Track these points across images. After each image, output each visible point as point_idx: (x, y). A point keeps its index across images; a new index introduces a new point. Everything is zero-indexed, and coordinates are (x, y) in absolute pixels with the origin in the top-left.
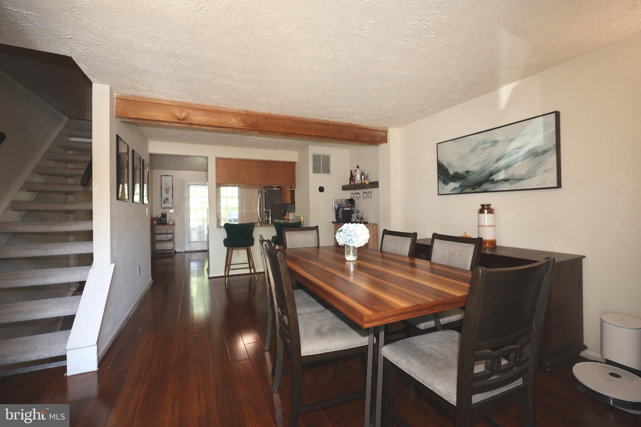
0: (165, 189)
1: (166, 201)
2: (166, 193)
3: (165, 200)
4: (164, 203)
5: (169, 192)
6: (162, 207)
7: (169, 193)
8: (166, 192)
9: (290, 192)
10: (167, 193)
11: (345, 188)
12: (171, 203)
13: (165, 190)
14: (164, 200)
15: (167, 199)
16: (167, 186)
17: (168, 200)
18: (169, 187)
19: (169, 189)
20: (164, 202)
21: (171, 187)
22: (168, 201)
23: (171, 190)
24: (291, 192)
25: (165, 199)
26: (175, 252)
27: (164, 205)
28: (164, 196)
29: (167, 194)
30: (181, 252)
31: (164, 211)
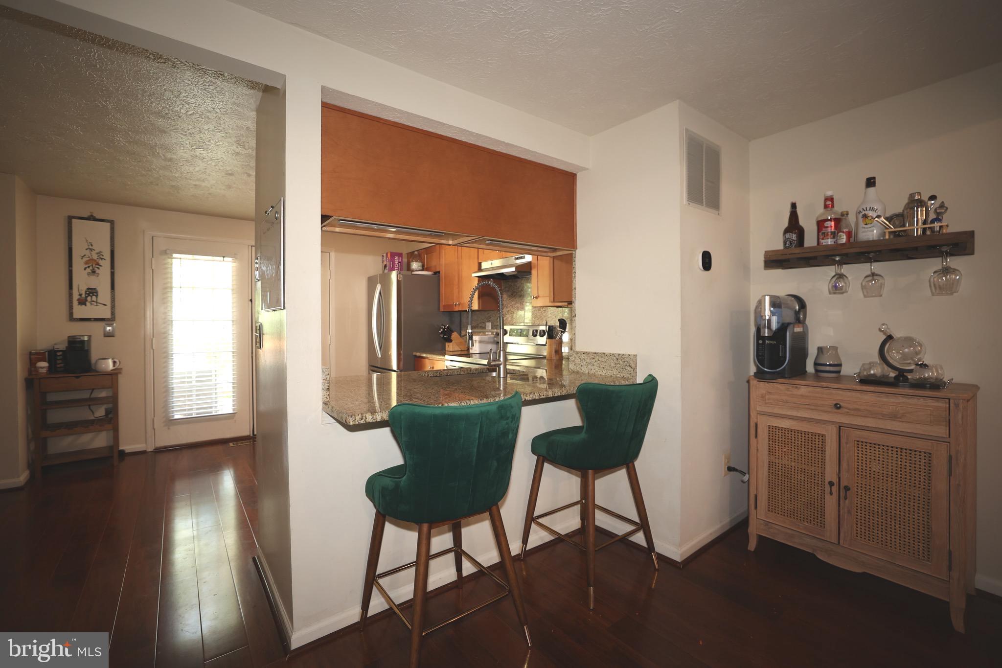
0: (85, 259)
1: (89, 299)
2: (89, 274)
3: (83, 296)
4: (82, 302)
5: (97, 271)
6: (71, 318)
7: (98, 274)
8: (89, 270)
9: (477, 278)
10: (94, 272)
11: (774, 261)
12: (109, 303)
13: (86, 263)
14: (81, 295)
15: (92, 292)
16: (94, 253)
17: (97, 296)
18: (99, 253)
19: (101, 262)
20: (78, 300)
21: (107, 255)
22: (94, 298)
23: (106, 264)
24: (480, 279)
25: (83, 293)
26: (122, 454)
27: (79, 311)
28: (82, 281)
29: (93, 278)
30: (144, 452)
31: (77, 330)
